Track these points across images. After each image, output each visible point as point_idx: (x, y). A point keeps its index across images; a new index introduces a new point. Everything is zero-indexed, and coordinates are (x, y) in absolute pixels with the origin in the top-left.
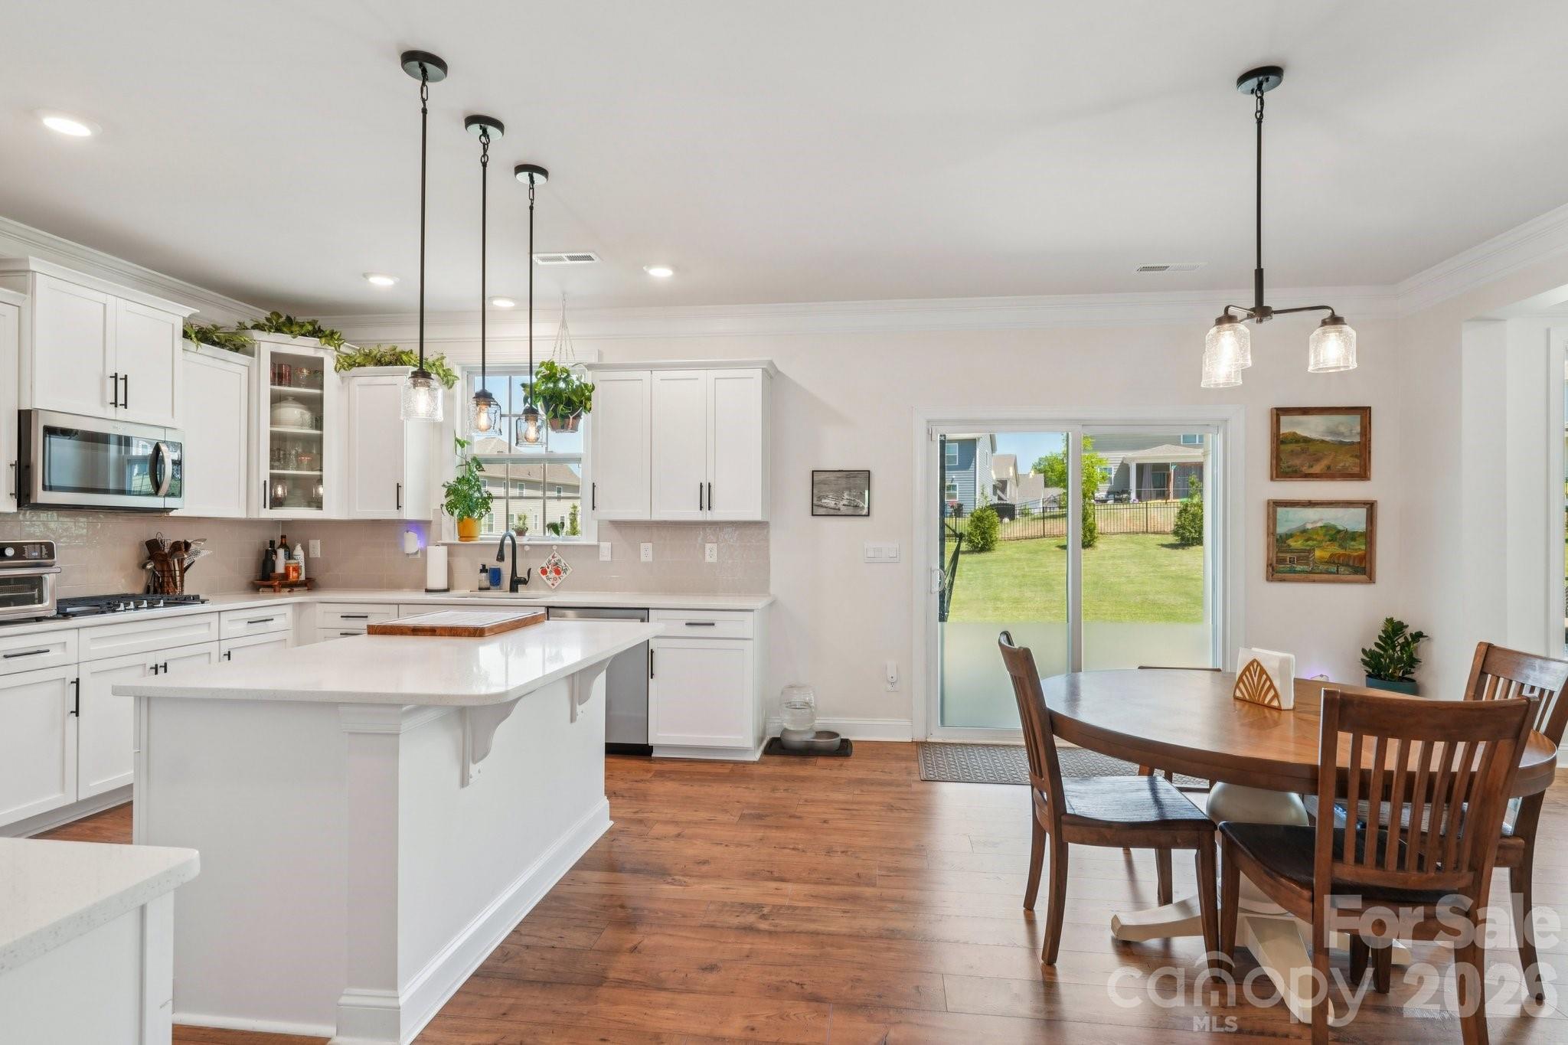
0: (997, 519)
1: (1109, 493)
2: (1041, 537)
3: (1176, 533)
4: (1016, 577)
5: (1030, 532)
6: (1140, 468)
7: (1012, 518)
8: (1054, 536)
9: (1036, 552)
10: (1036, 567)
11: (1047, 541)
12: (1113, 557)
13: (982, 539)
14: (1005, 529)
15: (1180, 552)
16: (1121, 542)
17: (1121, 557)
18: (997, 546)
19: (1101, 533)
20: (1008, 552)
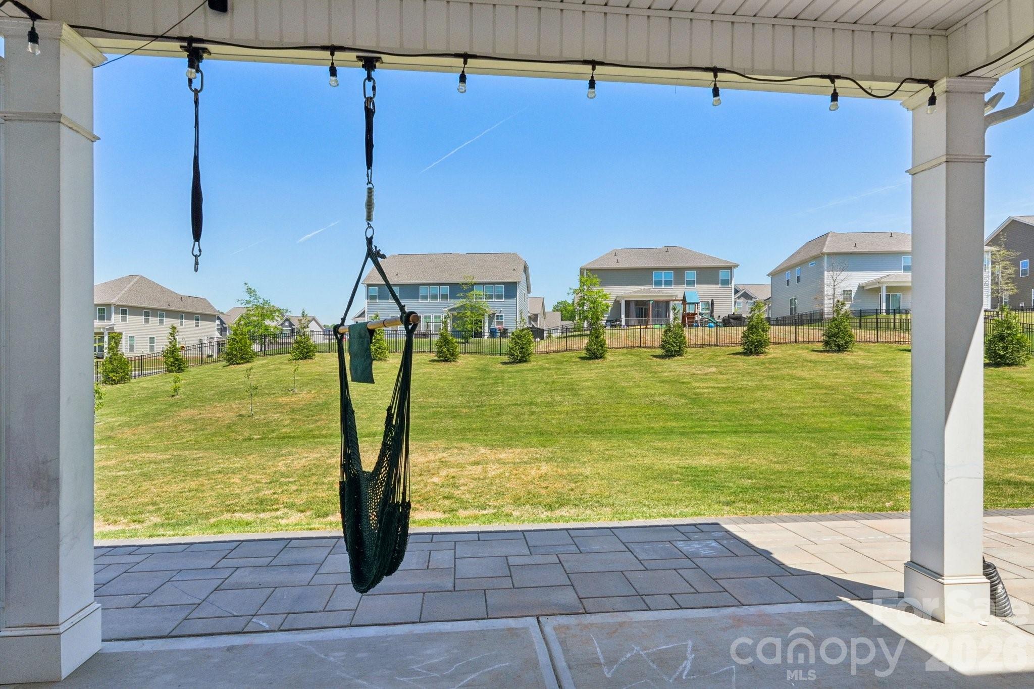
0: (531, 337)
1: (607, 321)
2: (565, 351)
3: (663, 347)
4: (547, 383)
5: (556, 348)
6: (628, 303)
7: (542, 338)
8: (574, 350)
9: (561, 363)
10: (563, 375)
11: (568, 354)
12: (620, 366)
13: (521, 352)
14: (538, 346)
15: (667, 361)
16: (623, 354)
17: (626, 366)
18: (532, 358)
19: (609, 348)
20: (540, 363)
